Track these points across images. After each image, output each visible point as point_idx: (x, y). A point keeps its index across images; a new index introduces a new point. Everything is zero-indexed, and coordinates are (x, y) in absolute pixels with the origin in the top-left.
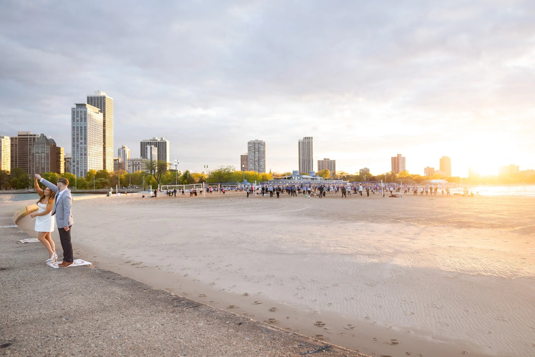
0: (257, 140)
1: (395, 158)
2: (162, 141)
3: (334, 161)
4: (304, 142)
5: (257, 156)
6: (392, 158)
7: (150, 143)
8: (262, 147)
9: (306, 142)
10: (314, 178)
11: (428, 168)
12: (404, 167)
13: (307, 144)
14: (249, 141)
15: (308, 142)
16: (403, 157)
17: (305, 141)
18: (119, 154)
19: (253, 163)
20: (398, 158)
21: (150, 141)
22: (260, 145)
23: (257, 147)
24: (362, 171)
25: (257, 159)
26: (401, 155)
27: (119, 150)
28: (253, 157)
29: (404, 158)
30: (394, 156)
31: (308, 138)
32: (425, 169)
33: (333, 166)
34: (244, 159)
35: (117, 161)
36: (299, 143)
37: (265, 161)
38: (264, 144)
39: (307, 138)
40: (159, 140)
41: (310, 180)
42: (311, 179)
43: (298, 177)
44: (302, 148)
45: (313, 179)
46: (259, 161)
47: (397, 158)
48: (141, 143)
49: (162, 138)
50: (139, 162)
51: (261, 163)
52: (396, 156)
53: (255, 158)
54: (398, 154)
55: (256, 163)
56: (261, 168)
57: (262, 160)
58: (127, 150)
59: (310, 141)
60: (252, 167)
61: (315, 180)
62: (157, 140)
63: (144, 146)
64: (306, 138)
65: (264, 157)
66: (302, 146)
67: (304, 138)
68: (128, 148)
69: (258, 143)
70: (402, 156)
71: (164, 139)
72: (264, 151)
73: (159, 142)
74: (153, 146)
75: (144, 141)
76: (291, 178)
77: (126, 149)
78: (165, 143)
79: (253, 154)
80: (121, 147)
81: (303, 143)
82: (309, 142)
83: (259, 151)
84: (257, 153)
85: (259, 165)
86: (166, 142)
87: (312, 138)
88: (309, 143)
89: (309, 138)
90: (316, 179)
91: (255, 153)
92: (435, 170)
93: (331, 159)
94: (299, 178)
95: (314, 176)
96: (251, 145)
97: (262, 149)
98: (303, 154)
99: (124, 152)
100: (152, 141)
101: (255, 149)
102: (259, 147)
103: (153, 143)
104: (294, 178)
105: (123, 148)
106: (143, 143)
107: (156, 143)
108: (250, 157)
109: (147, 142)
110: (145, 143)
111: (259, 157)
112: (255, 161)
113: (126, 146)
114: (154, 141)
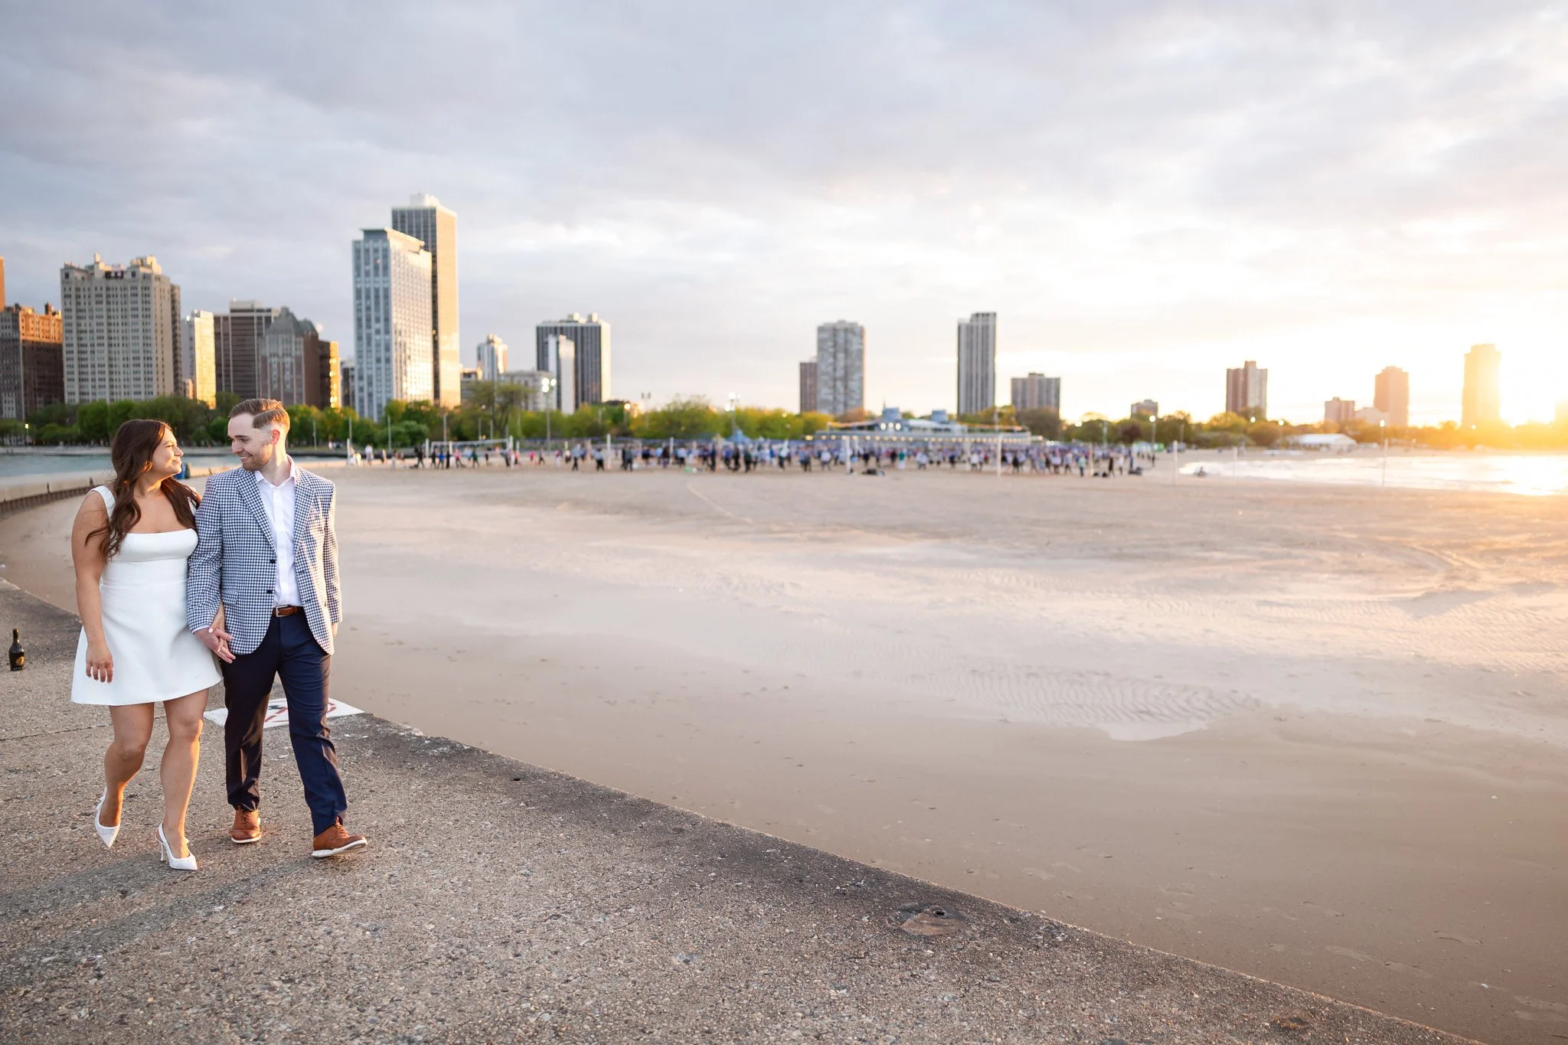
0: (842, 322)
1: (1237, 371)
2: (590, 325)
3: (1057, 381)
4: (972, 329)
5: (841, 363)
6: (1228, 370)
7: (557, 331)
8: (855, 340)
9: (977, 328)
10: (945, 427)
11: (1337, 400)
12: (1262, 396)
13: (980, 333)
14: (821, 324)
15: (983, 328)
16: (1262, 370)
17: (975, 324)
18: (479, 358)
19: (831, 383)
20: (1246, 371)
21: (559, 325)
22: (850, 336)
23: (841, 340)
24: (1138, 408)
25: (840, 373)
26: (1254, 363)
27: (479, 349)
28: (830, 369)
29: (1263, 374)
30: (1233, 367)
31: (983, 315)
32: (1327, 404)
33: (1053, 392)
34: (807, 372)
35: (473, 377)
36: (960, 328)
37: (861, 379)
38: (861, 333)
39: (980, 317)
40: (582, 321)
41: (929, 433)
42: (936, 430)
43: (896, 426)
44: (968, 343)
45: (942, 430)
46: (846, 379)
47: (1241, 373)
48: (538, 328)
49: (590, 318)
50: (527, 378)
51: (853, 385)
52: (1242, 366)
53: (835, 370)
54: (1246, 363)
55: (839, 384)
56: (852, 398)
57: (856, 377)
58: (500, 348)
59: (990, 323)
60: (827, 394)
61: (942, 434)
62: (577, 322)
63: (543, 334)
64: (977, 315)
65: (860, 369)
66: (968, 337)
67: (972, 315)
68: (504, 342)
69: (846, 330)
70: (1259, 366)
71: (595, 319)
72: (861, 352)
73: (582, 328)
74: (562, 338)
75: (545, 325)
76: (877, 428)
77: (496, 346)
78: (597, 330)
79: (831, 360)
80: (484, 341)
81: (970, 329)
82: (987, 326)
83: (846, 351)
84: (841, 356)
85: (846, 387)
86: (600, 328)
87: (995, 315)
89: (988, 315)
90: (947, 430)
91: (835, 357)
92: (1357, 407)
93: (1049, 374)
94: (899, 427)
95: (943, 423)
96: (826, 335)
97: (855, 347)
98: (970, 361)
99: (493, 352)
100: (565, 325)
101: (835, 346)
102: (846, 341)
103: (565, 330)
104: (883, 426)
105: (490, 342)
106: (542, 328)
107: (576, 328)
108: (823, 367)
109: (551, 328)
110: (546, 328)
111: (846, 368)
112: (835, 380)
113: (498, 337)
114: (569, 325)
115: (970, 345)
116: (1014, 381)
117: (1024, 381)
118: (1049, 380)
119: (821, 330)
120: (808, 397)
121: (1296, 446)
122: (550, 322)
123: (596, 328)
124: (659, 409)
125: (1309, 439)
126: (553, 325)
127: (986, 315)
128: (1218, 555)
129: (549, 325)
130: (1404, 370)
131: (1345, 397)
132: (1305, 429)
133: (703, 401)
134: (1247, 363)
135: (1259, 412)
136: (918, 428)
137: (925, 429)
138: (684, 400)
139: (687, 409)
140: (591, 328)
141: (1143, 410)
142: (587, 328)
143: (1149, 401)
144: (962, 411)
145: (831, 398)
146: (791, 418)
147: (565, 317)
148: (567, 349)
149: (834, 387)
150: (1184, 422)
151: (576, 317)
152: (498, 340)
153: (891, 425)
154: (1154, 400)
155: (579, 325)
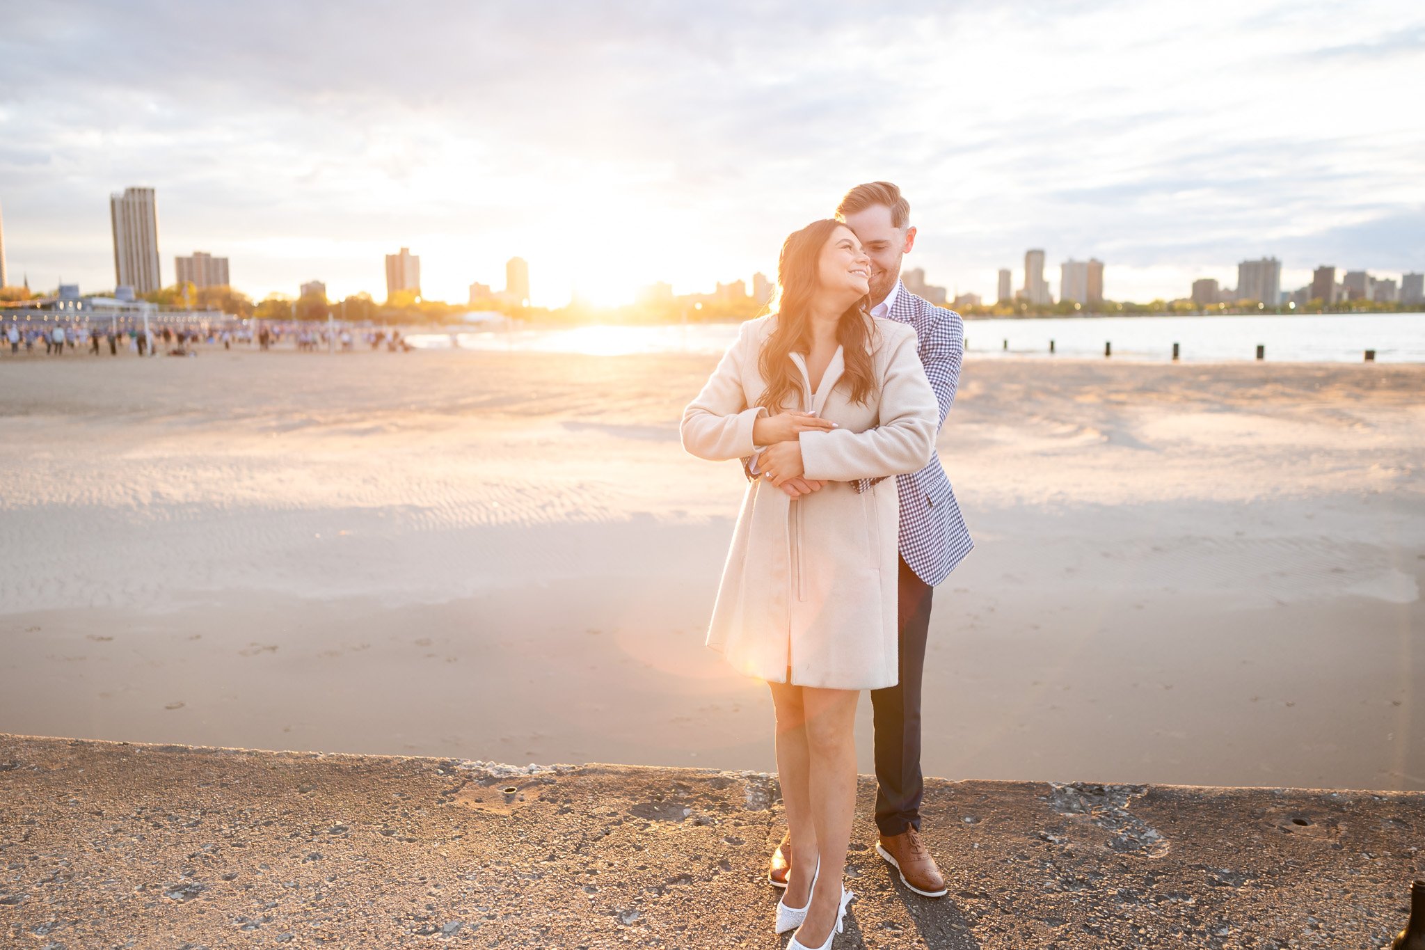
1: (393, 257)
3: (225, 260)
4: (128, 204)
6: (387, 256)
9: (134, 204)
10: (131, 306)
11: (476, 284)
12: (416, 278)
13: (137, 208)
15: (140, 203)
16: (414, 256)
17: (131, 200)
20: (402, 257)
24: (307, 289)
26: (407, 250)
29: (416, 260)
30: (391, 253)
31: (139, 190)
32: (471, 287)
33: (221, 272)
36: (113, 203)
39: (136, 193)
41: (114, 312)
42: (122, 309)
43: (75, 306)
44: (124, 219)
45: (128, 309)
47: (398, 258)
59: (148, 199)
61: (132, 313)
64: (133, 190)
66: (123, 212)
67: (127, 190)
70: (412, 253)
76: (53, 309)
81: (125, 203)
82: (145, 203)
87: (153, 191)
88: (142, 205)
89: (145, 190)
90: (137, 310)
92: (495, 291)
94: (79, 305)
95: (130, 301)
98: (128, 237)
104: (61, 305)
115: (126, 220)
116: (179, 261)
117: (189, 260)
118: (216, 261)
127: (143, 191)
130: (525, 260)
131: (482, 282)
132: (459, 309)
134: (402, 250)
135: (418, 293)
136: (104, 308)
137: (111, 308)
141: (312, 291)
143: (318, 282)
150: (368, 303)
153: (71, 304)
154: (322, 281)
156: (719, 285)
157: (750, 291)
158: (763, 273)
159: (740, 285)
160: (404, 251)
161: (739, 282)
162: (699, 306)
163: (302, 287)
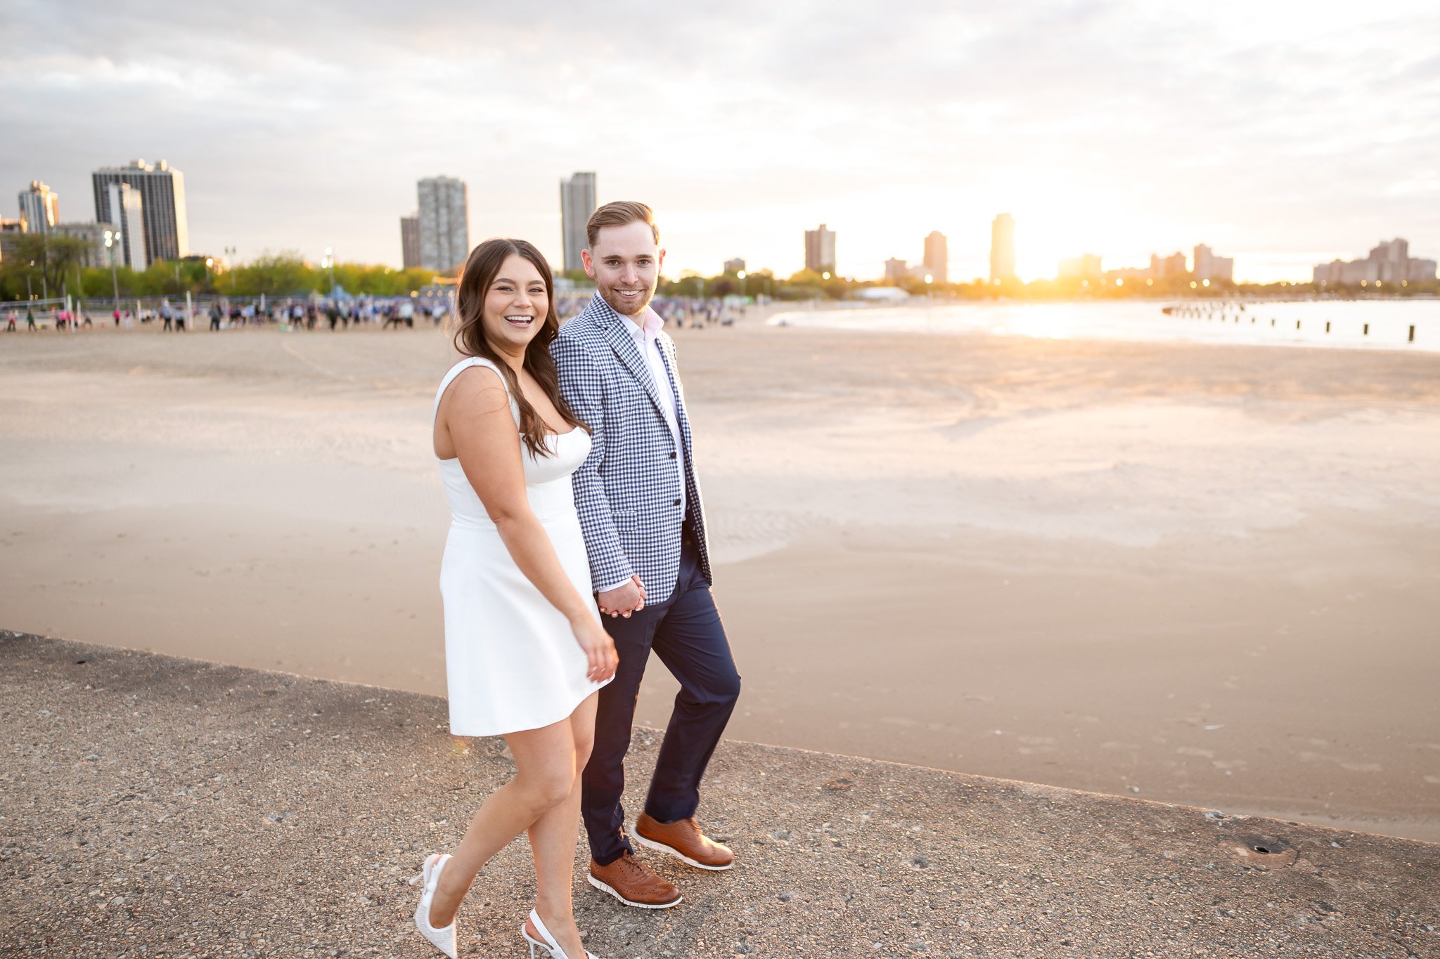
0: (442, 177)
1: (813, 232)
2: (158, 173)
4: (573, 185)
5: (444, 218)
6: (806, 232)
7: (118, 179)
8: (457, 196)
9: (578, 186)
11: (894, 259)
12: (832, 254)
13: (581, 190)
14: (421, 179)
15: (583, 185)
16: (832, 232)
17: (576, 181)
18: (22, 207)
19: (435, 239)
20: (820, 233)
21: (121, 173)
22: (452, 192)
23: (442, 194)
24: (729, 266)
25: (444, 229)
26: (825, 225)
27: (21, 197)
28: (433, 224)
29: (833, 235)
30: (810, 229)
31: (583, 174)
32: (887, 263)
34: (409, 227)
35: (16, 230)
36: (562, 186)
37: (466, 236)
38: (463, 189)
39: (581, 176)
40: (149, 169)
44: (571, 202)
46: (450, 233)
47: (817, 234)
48: (95, 176)
49: (158, 166)
50: (85, 231)
51: (457, 241)
52: (816, 229)
53: (438, 225)
55: (442, 240)
56: (456, 255)
57: (460, 232)
58: (49, 197)
59: (590, 179)
60: (431, 250)
62: (142, 170)
63: (101, 183)
64: (579, 175)
65: (464, 224)
66: (571, 196)
67: (574, 175)
68: (52, 190)
69: (447, 186)
70: (830, 228)
71: (164, 167)
72: (463, 210)
73: (149, 177)
74: (126, 187)
75: (103, 173)
77: (43, 195)
78: (168, 180)
79: (433, 215)
80: (27, 188)
81: (571, 187)
82: (588, 185)
83: (449, 206)
84: (443, 211)
85: (450, 243)
86: (171, 177)
87: (594, 175)
88: (586, 188)
89: (588, 174)
91: (437, 211)
92: (911, 266)
96: (426, 190)
97: (457, 203)
98: (573, 219)
99: (39, 202)
100: (128, 173)
101: (437, 200)
102: (448, 197)
103: (128, 179)
105: (34, 190)
106: (100, 176)
107: (142, 177)
108: (425, 222)
109: (110, 176)
110: (105, 176)
111: (449, 223)
112: (439, 235)
113: (45, 184)
114: (133, 173)
115: (572, 204)
119: (421, 184)
120: (411, 252)
121: (861, 299)
122: (109, 168)
123: (165, 177)
124: (246, 265)
125: (872, 293)
126: (113, 173)
127: (586, 174)
128: (796, 395)
129: (108, 173)
130: (944, 234)
131: (899, 258)
132: (868, 285)
133: (296, 257)
134: (821, 226)
135: (831, 269)
138: (274, 254)
139: (279, 265)
140: (161, 177)
141: (733, 267)
142: (155, 177)
143: (738, 260)
144: (568, 267)
145: (435, 254)
146: (393, 275)
147: (127, 164)
148: (133, 200)
149: (438, 243)
151: (141, 164)
152: (44, 188)
154: (742, 257)
155: (145, 174)
156: (1154, 258)
157: (1190, 266)
158: (1208, 244)
159: (1178, 259)
160: (823, 227)
161: (1179, 254)
162: (1120, 282)
163: (725, 263)
